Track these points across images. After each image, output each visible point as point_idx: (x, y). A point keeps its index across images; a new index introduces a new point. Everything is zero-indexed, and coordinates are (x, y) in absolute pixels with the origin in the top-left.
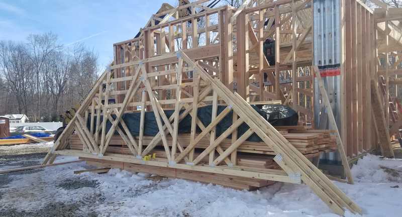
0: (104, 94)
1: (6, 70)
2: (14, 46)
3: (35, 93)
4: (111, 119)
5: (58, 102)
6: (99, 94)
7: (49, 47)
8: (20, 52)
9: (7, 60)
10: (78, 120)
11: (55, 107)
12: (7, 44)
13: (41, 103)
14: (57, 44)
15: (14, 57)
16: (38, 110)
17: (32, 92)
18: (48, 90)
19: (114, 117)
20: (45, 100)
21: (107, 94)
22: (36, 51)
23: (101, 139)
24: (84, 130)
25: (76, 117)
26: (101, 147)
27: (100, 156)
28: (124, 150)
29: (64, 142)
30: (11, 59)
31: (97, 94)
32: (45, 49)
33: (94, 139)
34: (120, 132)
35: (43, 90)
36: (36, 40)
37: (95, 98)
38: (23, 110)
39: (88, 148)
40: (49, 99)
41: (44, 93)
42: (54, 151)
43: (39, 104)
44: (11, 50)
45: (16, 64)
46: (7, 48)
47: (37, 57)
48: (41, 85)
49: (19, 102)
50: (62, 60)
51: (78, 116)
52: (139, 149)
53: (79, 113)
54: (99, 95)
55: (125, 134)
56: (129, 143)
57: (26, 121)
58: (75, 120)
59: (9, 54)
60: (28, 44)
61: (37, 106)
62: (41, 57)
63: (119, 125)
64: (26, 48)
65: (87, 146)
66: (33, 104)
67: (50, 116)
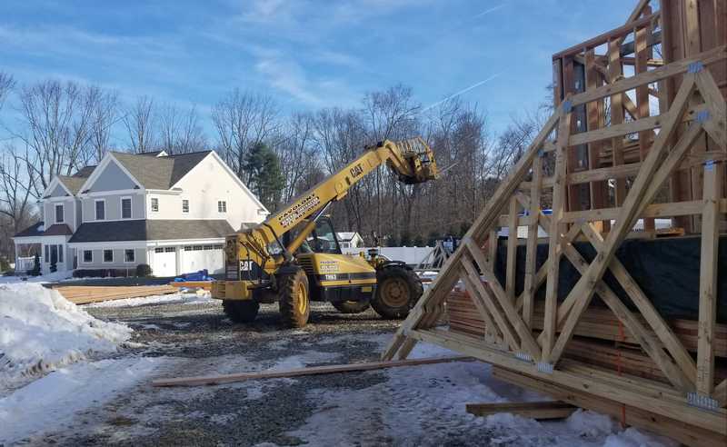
0: (551, 182)
1: (329, 157)
2: (342, 115)
3: (374, 194)
4: (574, 257)
5: (413, 208)
6: (532, 184)
7: (397, 111)
8: (350, 124)
9: (331, 140)
10: (469, 254)
11: (407, 219)
12: (331, 115)
13: (383, 211)
14: (410, 104)
15: (341, 135)
16: (379, 224)
17: (369, 193)
18: (395, 188)
19: (587, 252)
20: (389, 206)
21: (558, 182)
22: (376, 121)
23: (543, 314)
24: (486, 284)
25: (465, 247)
26: (545, 339)
27: (544, 368)
28: (625, 358)
29: (433, 309)
30: (337, 138)
31: (524, 185)
32: (390, 117)
33: (520, 313)
34: (612, 301)
35: (387, 188)
36: (375, 102)
37: (519, 196)
38: (355, 226)
39: (501, 336)
40: (397, 204)
41: (388, 193)
42: (409, 330)
43: (381, 214)
44: (336, 124)
45: (345, 146)
46: (330, 119)
47: (377, 131)
48: (383, 181)
49: (349, 211)
50: (418, 133)
51: (468, 245)
52: (699, 374)
53: (473, 237)
54: (533, 186)
55: (633, 308)
56: (650, 340)
57: (359, 244)
58: (461, 256)
59: (334, 130)
60: (362, 110)
61: (376, 217)
62: (384, 130)
63: (608, 278)
64: (361, 117)
65: (498, 329)
66: (371, 214)
67: (399, 236)
